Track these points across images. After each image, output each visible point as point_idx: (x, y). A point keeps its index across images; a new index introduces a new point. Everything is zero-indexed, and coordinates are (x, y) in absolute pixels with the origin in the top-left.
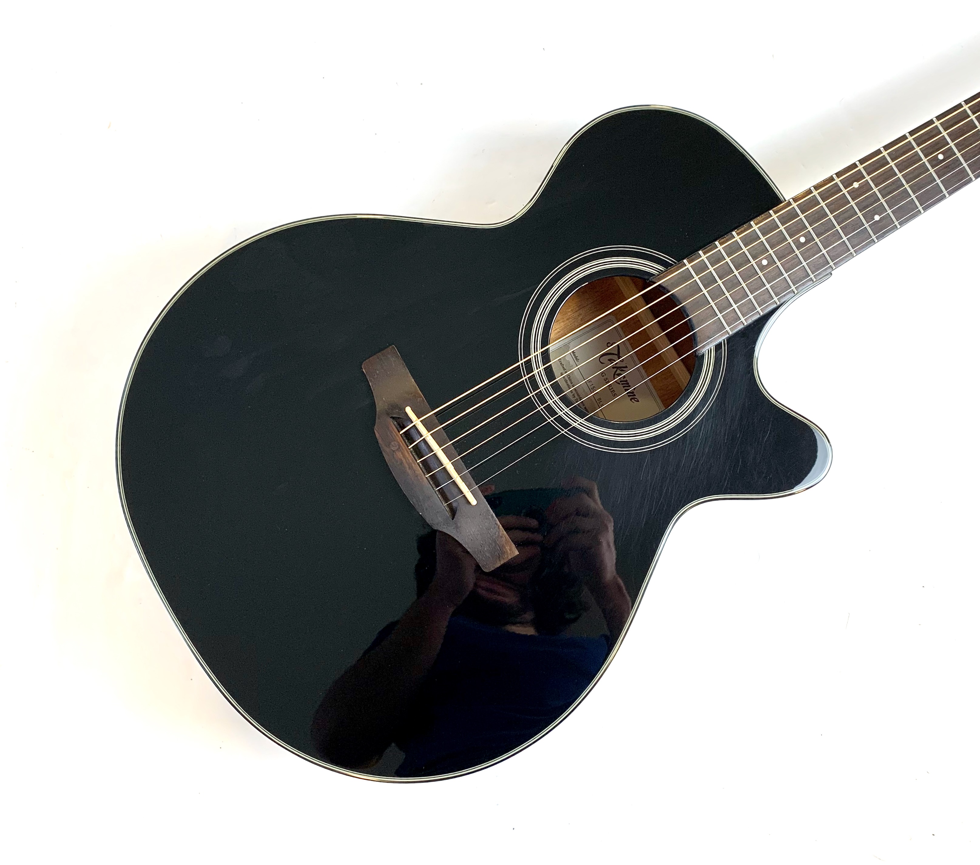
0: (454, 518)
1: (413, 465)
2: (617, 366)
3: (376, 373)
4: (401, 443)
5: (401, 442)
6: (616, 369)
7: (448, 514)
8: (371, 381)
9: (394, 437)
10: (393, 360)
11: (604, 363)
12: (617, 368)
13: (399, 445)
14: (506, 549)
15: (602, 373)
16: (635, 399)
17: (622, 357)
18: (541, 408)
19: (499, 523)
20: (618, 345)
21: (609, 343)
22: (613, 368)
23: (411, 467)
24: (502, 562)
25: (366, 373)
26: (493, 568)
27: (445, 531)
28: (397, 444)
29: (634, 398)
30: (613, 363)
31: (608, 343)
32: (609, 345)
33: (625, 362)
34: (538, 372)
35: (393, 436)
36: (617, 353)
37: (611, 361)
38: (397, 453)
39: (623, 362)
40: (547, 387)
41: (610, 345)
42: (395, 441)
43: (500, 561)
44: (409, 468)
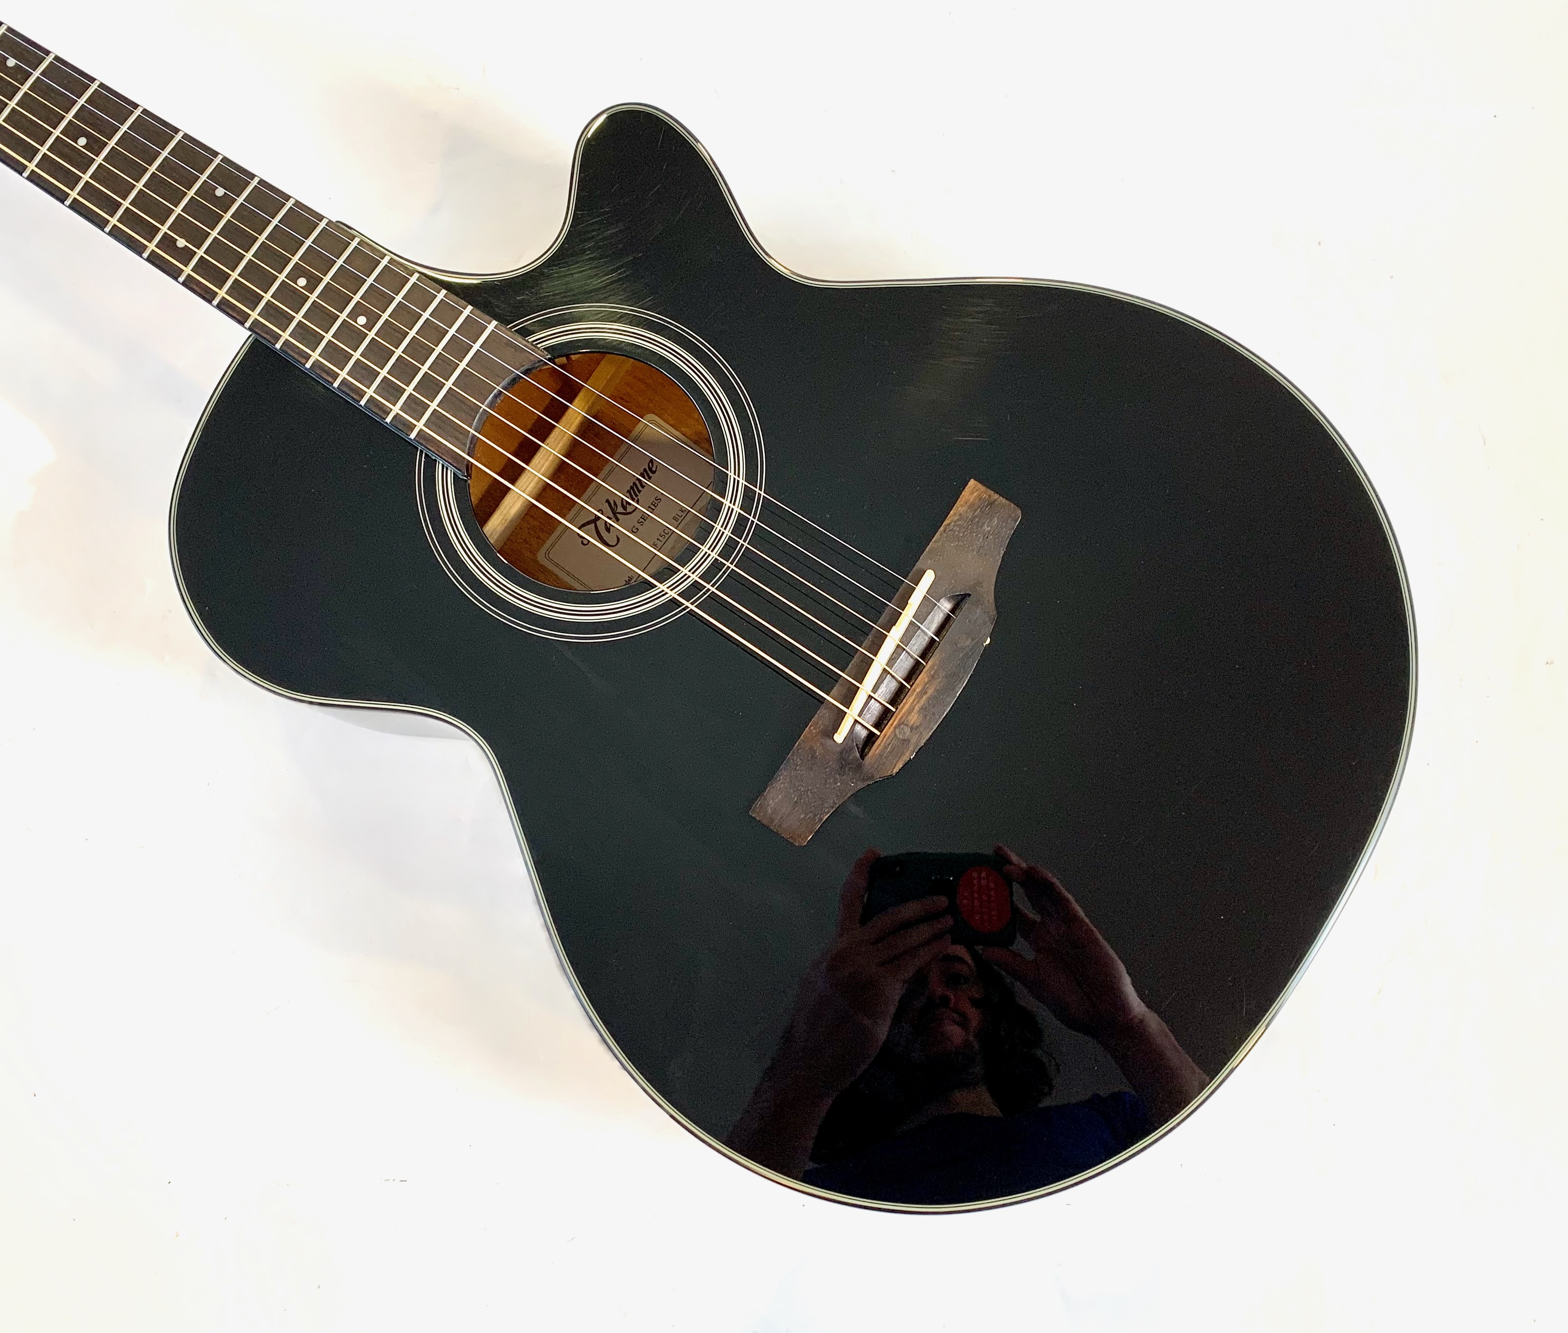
0: (967, 594)
1: (918, 690)
2: (611, 515)
3: (804, 818)
4: (894, 726)
5: (892, 724)
6: (618, 515)
7: (966, 606)
8: (821, 819)
9: (891, 738)
10: (773, 802)
11: (618, 538)
12: (614, 513)
13: (899, 725)
14: (975, 500)
15: (633, 532)
16: (651, 466)
17: (596, 515)
18: (744, 543)
19: (942, 528)
20: (579, 528)
21: (582, 542)
22: (618, 520)
23: (924, 692)
24: (996, 496)
25: (812, 833)
26: (1010, 505)
27: (991, 598)
28: (897, 731)
29: (650, 469)
30: (611, 525)
31: (585, 545)
32: (585, 542)
33: (601, 507)
34: (693, 573)
35: (888, 743)
36: (593, 525)
37: (608, 528)
38: (912, 723)
39: (602, 511)
40: (709, 549)
41: (585, 540)
42: (895, 735)
43: (995, 500)
44: (925, 693)
